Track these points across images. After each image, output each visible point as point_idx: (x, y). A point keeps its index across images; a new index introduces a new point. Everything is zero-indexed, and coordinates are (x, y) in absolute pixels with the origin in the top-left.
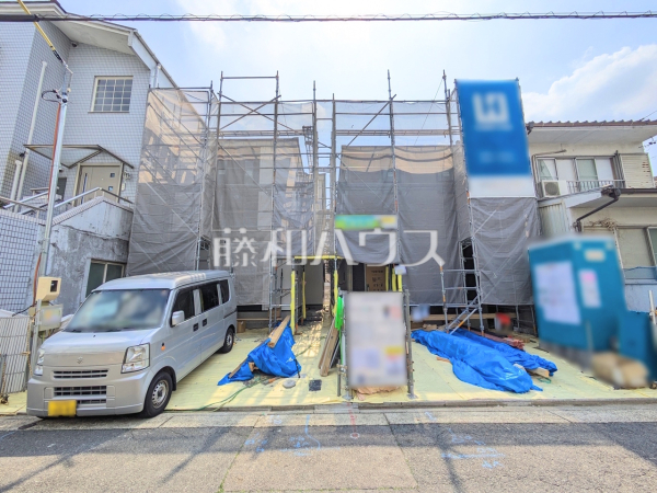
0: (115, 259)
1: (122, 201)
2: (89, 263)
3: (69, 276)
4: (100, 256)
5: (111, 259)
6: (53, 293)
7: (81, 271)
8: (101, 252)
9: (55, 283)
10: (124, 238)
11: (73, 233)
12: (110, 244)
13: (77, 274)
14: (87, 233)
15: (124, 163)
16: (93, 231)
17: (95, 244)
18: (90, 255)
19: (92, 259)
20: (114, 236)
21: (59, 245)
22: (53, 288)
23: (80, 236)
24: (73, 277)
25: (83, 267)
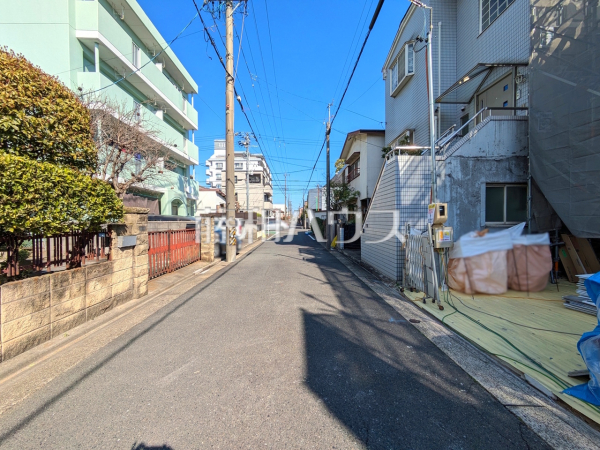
0: (513, 180)
1: (519, 112)
2: (483, 187)
3: (466, 202)
4: (495, 180)
5: (509, 181)
6: (443, 217)
7: (476, 196)
8: (495, 175)
9: (443, 207)
10: (523, 154)
11: (464, 161)
12: (505, 164)
13: (474, 199)
14: (477, 159)
15: (516, 65)
16: (483, 155)
17: (488, 167)
18: (483, 179)
19: (487, 184)
20: (510, 155)
21: (454, 176)
22: (442, 213)
23: (471, 163)
24: (470, 202)
25: (478, 193)
